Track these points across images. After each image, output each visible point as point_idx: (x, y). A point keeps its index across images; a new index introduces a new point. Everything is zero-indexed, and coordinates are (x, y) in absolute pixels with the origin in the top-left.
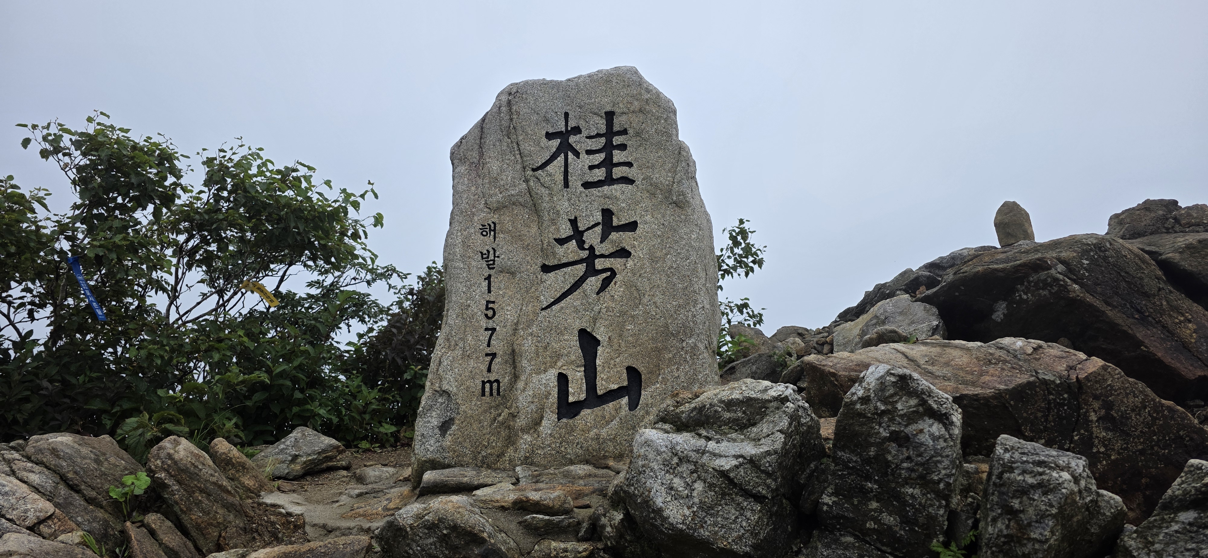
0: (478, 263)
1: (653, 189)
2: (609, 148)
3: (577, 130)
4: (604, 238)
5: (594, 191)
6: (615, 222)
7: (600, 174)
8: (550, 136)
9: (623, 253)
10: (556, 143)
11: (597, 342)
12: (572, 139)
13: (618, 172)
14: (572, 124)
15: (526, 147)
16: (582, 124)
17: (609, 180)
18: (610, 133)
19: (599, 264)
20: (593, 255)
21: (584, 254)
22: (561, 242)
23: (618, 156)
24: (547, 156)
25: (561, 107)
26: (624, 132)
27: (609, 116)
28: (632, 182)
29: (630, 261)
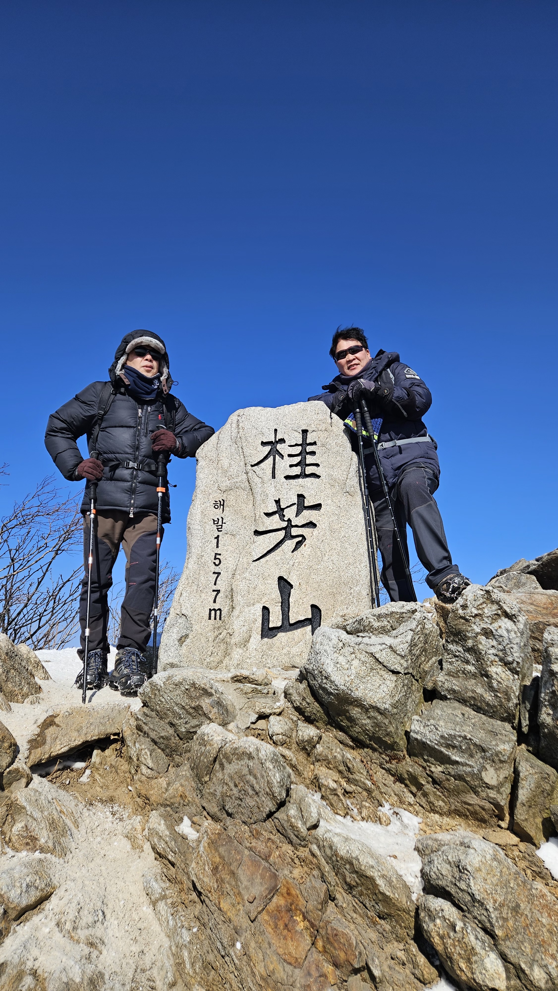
0: (211, 527)
1: (333, 482)
2: (303, 453)
3: (282, 441)
4: (298, 514)
5: (293, 481)
7: (297, 471)
8: (264, 444)
9: (311, 525)
10: (268, 448)
11: (291, 586)
13: (309, 470)
14: (279, 437)
15: (247, 451)
16: (286, 437)
17: (304, 475)
18: (304, 444)
19: (295, 532)
20: (290, 525)
21: (285, 524)
22: (268, 515)
23: (310, 459)
24: (261, 457)
25: (272, 425)
26: (315, 443)
27: (305, 432)
28: (319, 477)
29: (315, 531)
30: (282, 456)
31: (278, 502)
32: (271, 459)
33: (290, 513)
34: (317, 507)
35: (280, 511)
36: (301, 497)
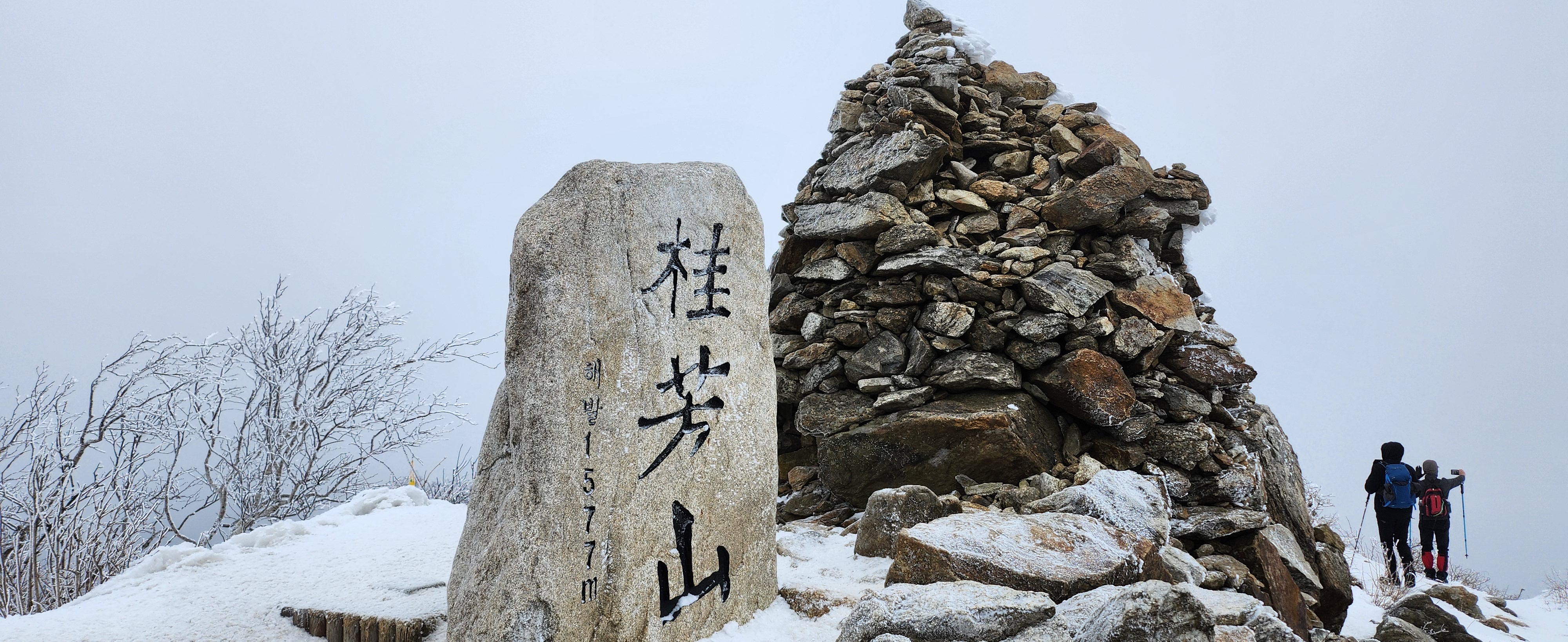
0: (580, 416)
1: (744, 323)
2: (712, 269)
3: (687, 243)
4: (700, 382)
5: (696, 322)
6: (711, 362)
7: (702, 301)
8: (662, 248)
9: (717, 402)
10: (668, 257)
12: (682, 254)
13: (716, 300)
14: (683, 235)
15: (637, 259)
16: (692, 236)
17: (709, 310)
18: (715, 251)
19: (694, 416)
20: (690, 404)
21: (683, 404)
22: (666, 387)
23: (718, 280)
24: (658, 275)
25: (675, 211)
27: (717, 228)
28: (728, 314)
29: (722, 413)
30: (684, 273)
32: (670, 277)
33: (690, 383)
34: (725, 368)
35: (678, 379)
36: (705, 351)
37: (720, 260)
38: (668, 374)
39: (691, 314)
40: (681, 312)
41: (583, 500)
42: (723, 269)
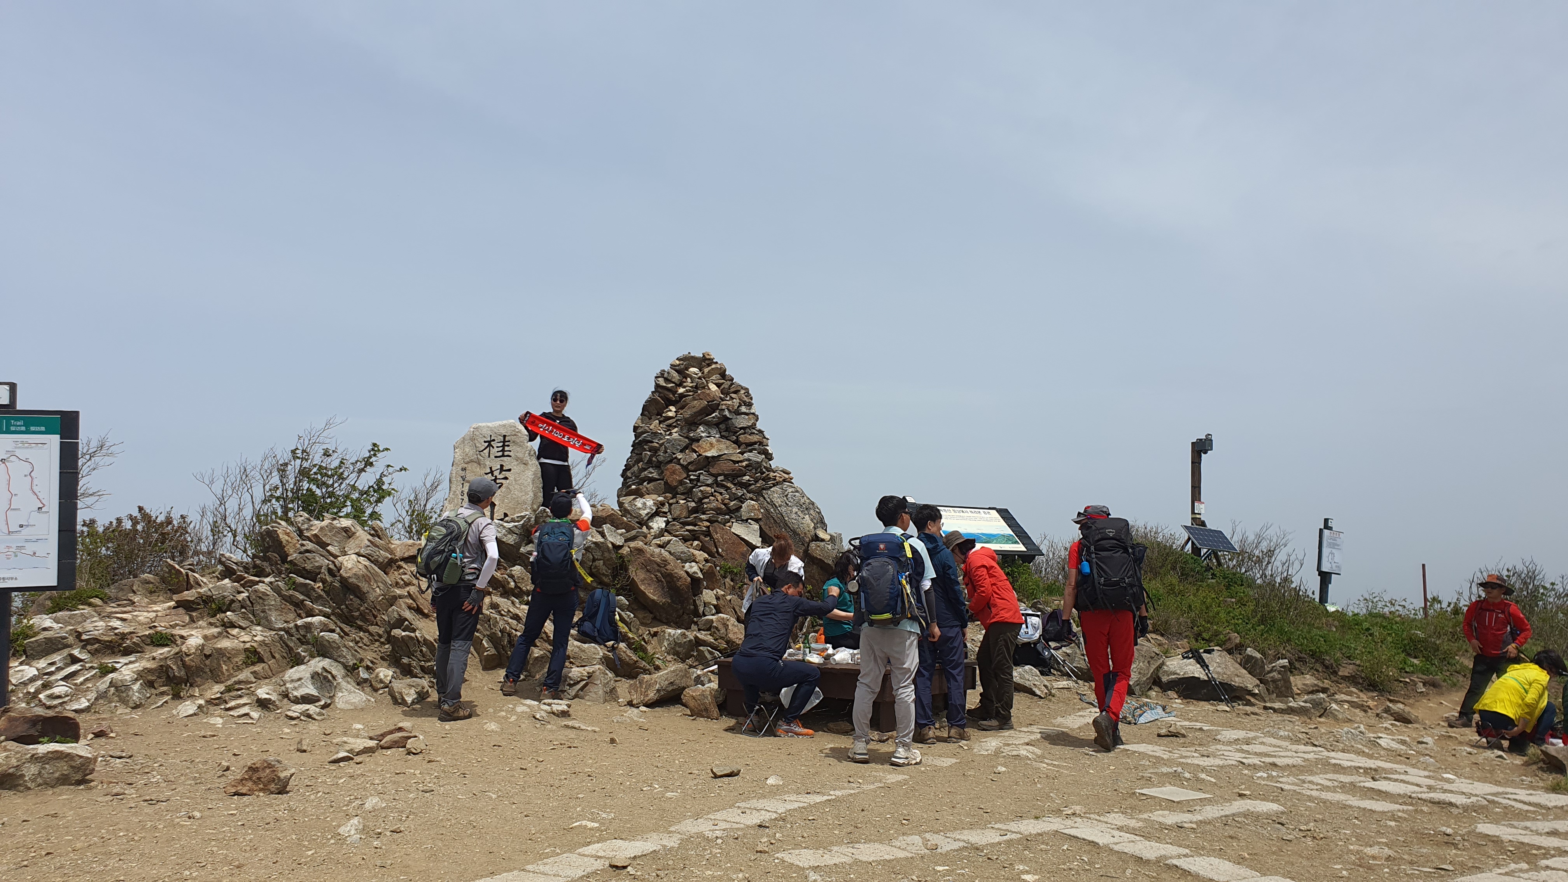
0: (460, 479)
1: (517, 459)
2: (503, 446)
3: (494, 440)
4: (500, 473)
5: (499, 459)
6: (504, 469)
7: (500, 454)
8: (485, 442)
9: (506, 478)
10: (487, 444)
11: (495, 505)
12: (492, 443)
13: (506, 453)
14: (492, 438)
15: (478, 445)
16: (496, 439)
17: (503, 456)
18: (504, 442)
19: (498, 481)
20: (496, 479)
21: (494, 478)
22: (486, 474)
23: (507, 448)
24: (484, 448)
25: (490, 433)
26: (509, 441)
27: (505, 436)
28: (510, 456)
29: (508, 481)
30: (493, 447)
31: (491, 468)
32: (488, 449)
33: (496, 473)
34: (509, 470)
35: (492, 472)
36: (502, 466)
37: (506, 444)
38: (489, 471)
39: (496, 457)
40: (492, 456)
41: (460, 497)
42: (508, 446)
